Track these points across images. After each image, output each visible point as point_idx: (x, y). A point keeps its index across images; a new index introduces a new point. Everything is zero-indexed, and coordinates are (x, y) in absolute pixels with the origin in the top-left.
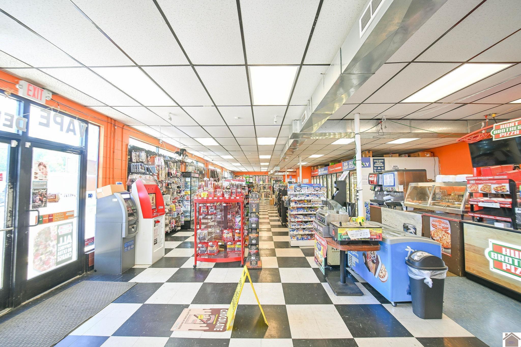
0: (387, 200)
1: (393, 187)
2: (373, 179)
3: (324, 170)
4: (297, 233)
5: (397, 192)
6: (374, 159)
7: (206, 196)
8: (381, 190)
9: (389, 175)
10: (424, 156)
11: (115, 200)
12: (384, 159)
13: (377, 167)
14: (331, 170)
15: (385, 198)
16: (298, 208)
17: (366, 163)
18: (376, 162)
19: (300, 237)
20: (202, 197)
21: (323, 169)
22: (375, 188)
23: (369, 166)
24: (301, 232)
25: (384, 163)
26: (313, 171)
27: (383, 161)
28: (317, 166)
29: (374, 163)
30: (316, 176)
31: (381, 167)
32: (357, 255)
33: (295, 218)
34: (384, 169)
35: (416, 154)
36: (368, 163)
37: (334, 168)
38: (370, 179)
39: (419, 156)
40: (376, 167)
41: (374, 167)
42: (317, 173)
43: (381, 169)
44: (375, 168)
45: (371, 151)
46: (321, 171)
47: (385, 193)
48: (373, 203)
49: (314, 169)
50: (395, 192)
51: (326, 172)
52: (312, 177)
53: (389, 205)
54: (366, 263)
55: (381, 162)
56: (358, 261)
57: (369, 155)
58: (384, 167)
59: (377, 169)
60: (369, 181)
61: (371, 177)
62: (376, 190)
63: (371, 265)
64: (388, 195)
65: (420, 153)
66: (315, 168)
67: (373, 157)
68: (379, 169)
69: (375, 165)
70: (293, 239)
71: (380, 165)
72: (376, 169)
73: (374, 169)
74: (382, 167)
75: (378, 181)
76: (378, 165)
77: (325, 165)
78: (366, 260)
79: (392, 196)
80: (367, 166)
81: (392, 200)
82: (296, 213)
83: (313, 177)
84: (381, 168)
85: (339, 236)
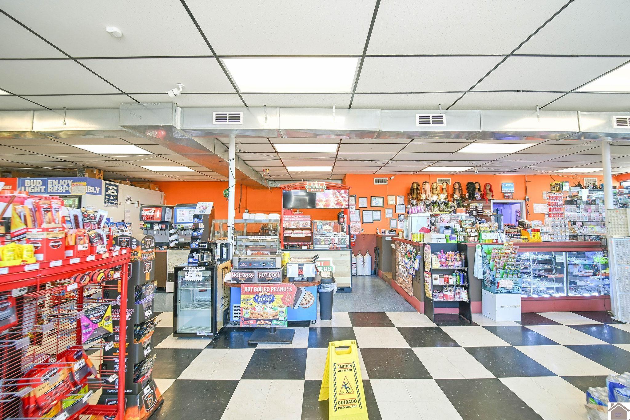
6: (106, 184)
10: (154, 189)
12: (117, 186)
13: (110, 196)
17: (96, 188)
18: (109, 189)
22: (152, 226)
23: (100, 194)
25: (117, 191)
27: (116, 188)
29: (107, 189)
31: (114, 196)
34: (117, 200)
35: (147, 185)
36: (99, 188)
39: (149, 188)
40: (108, 195)
41: (106, 195)
43: (114, 200)
44: (107, 197)
45: (103, 171)
55: (115, 190)
57: (100, 176)
58: (117, 196)
61: (147, 211)
62: (156, 228)
65: (151, 185)
67: (105, 180)
68: (112, 200)
69: (107, 193)
71: (112, 194)
72: (108, 199)
73: (105, 199)
76: (110, 194)
80: (98, 192)
84: (114, 198)
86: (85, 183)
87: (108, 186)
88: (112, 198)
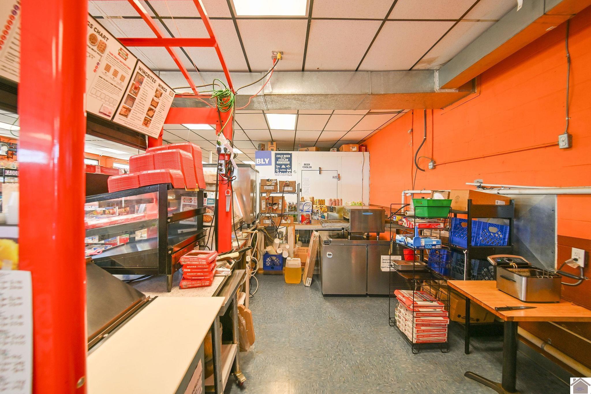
6: (276, 154)
10: (349, 150)
12: (291, 154)
13: (281, 165)
18: (280, 158)
25: (290, 159)
27: (289, 156)
29: (277, 159)
31: (286, 165)
34: (291, 168)
40: (278, 165)
41: (276, 164)
43: (286, 169)
44: (278, 167)
45: (276, 142)
55: (286, 158)
57: (272, 148)
58: (291, 164)
59: (280, 168)
67: (276, 150)
68: (284, 169)
69: (278, 162)
71: (284, 163)
73: (276, 168)
74: (287, 164)
76: (281, 163)
87: (279, 156)
88: (283, 167)
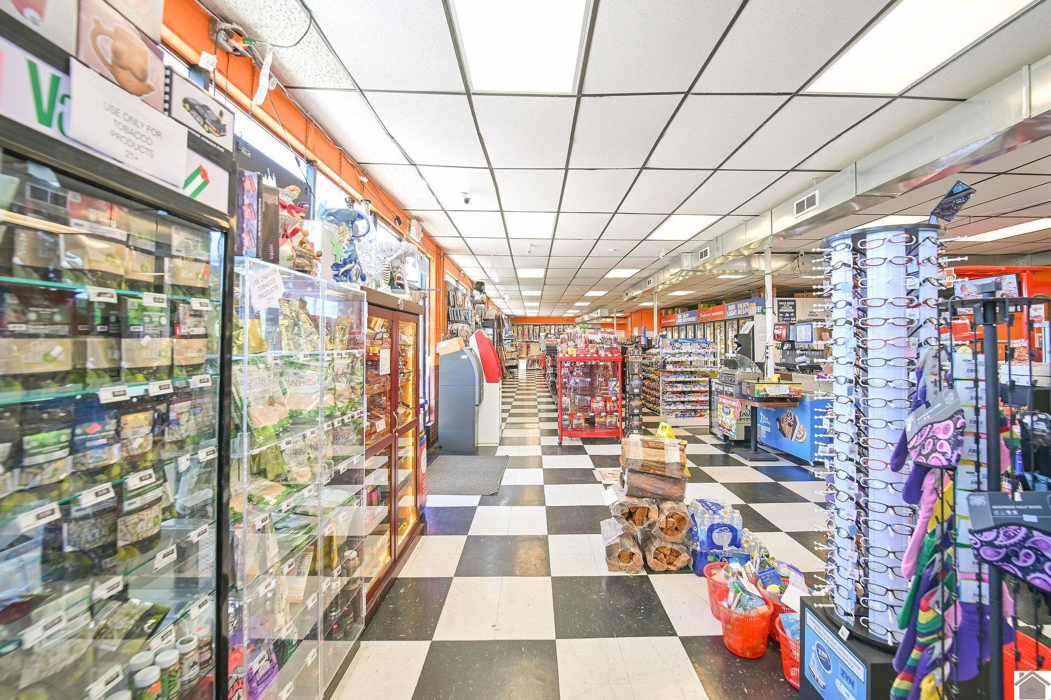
0: (800, 363)
1: (810, 344)
2: (780, 332)
3: (690, 316)
4: (675, 408)
5: (815, 350)
6: (779, 301)
7: (575, 353)
8: (793, 348)
9: (805, 326)
11: (465, 357)
12: (794, 301)
13: (784, 313)
14: (702, 316)
15: (798, 360)
16: (675, 373)
18: (783, 305)
19: (679, 414)
20: (570, 353)
21: (686, 315)
22: (783, 345)
24: (681, 407)
25: (794, 307)
26: (664, 318)
27: (793, 303)
28: (673, 308)
29: (780, 307)
30: (672, 327)
31: (789, 313)
32: (769, 423)
33: (672, 387)
34: (795, 316)
37: (709, 313)
38: (777, 332)
40: (782, 313)
41: (779, 312)
42: (674, 320)
43: (790, 317)
44: (781, 315)
45: (776, 288)
46: (682, 318)
47: (798, 352)
48: (778, 367)
49: (667, 314)
50: (812, 350)
51: (693, 319)
52: (662, 328)
53: (803, 370)
54: (781, 430)
55: (790, 305)
56: (769, 430)
58: (795, 312)
59: (783, 317)
60: (774, 335)
61: (777, 329)
62: (785, 348)
63: (787, 429)
64: (802, 355)
66: (670, 312)
67: (777, 297)
68: (787, 317)
69: (781, 310)
70: (670, 416)
71: (788, 311)
73: (779, 316)
74: (791, 313)
75: (788, 335)
76: (785, 311)
77: (690, 307)
78: (780, 425)
79: (808, 356)
81: (808, 362)
82: (674, 380)
83: (666, 327)
85: (756, 392)
86: (754, 304)
87: (782, 303)
88: (787, 315)
